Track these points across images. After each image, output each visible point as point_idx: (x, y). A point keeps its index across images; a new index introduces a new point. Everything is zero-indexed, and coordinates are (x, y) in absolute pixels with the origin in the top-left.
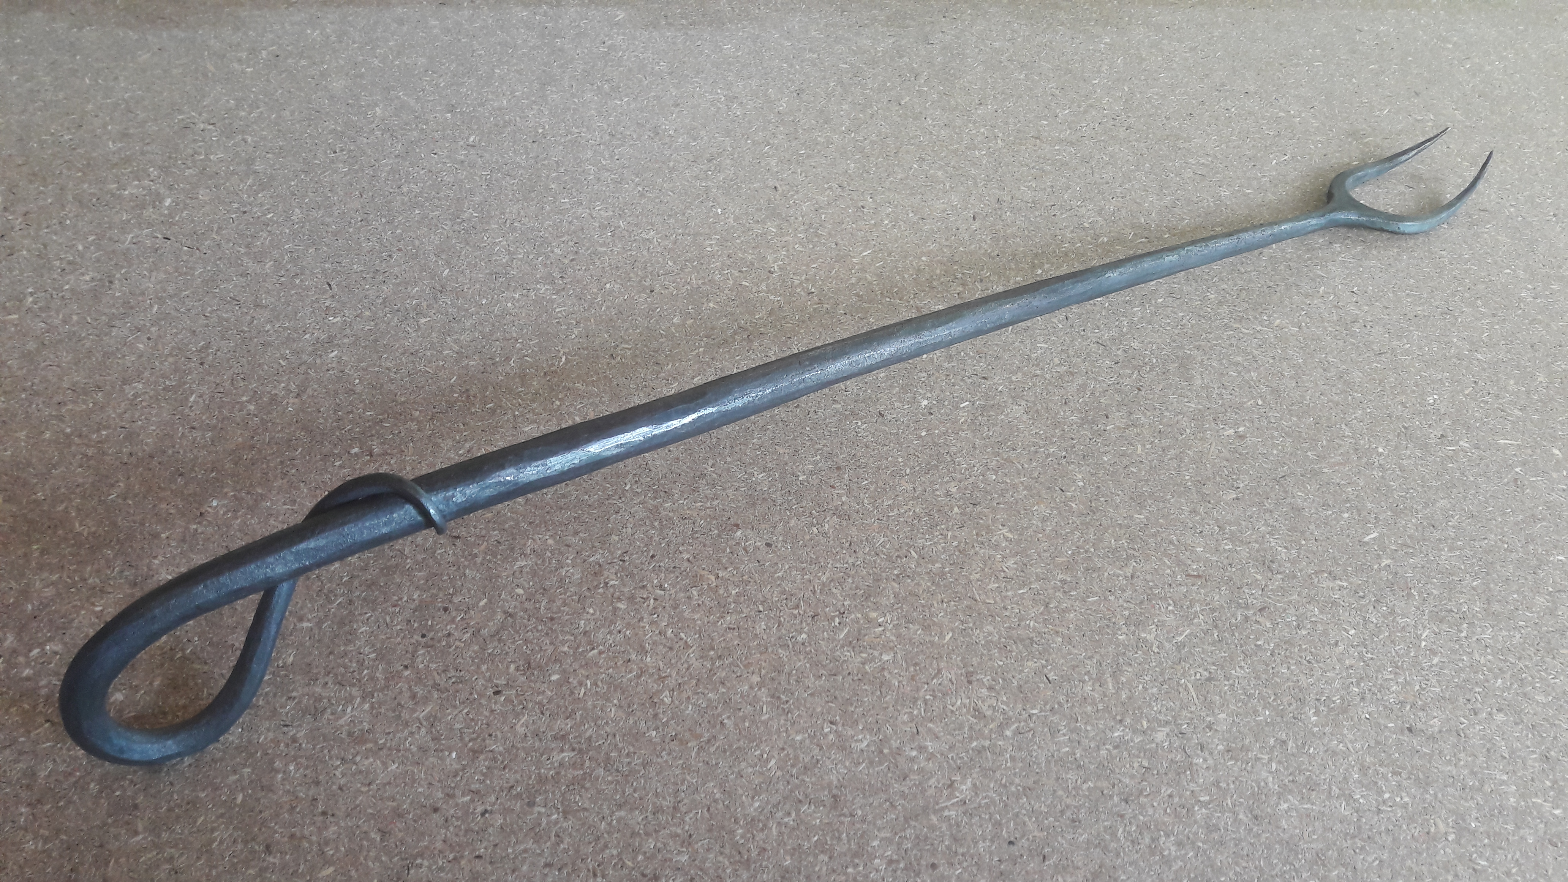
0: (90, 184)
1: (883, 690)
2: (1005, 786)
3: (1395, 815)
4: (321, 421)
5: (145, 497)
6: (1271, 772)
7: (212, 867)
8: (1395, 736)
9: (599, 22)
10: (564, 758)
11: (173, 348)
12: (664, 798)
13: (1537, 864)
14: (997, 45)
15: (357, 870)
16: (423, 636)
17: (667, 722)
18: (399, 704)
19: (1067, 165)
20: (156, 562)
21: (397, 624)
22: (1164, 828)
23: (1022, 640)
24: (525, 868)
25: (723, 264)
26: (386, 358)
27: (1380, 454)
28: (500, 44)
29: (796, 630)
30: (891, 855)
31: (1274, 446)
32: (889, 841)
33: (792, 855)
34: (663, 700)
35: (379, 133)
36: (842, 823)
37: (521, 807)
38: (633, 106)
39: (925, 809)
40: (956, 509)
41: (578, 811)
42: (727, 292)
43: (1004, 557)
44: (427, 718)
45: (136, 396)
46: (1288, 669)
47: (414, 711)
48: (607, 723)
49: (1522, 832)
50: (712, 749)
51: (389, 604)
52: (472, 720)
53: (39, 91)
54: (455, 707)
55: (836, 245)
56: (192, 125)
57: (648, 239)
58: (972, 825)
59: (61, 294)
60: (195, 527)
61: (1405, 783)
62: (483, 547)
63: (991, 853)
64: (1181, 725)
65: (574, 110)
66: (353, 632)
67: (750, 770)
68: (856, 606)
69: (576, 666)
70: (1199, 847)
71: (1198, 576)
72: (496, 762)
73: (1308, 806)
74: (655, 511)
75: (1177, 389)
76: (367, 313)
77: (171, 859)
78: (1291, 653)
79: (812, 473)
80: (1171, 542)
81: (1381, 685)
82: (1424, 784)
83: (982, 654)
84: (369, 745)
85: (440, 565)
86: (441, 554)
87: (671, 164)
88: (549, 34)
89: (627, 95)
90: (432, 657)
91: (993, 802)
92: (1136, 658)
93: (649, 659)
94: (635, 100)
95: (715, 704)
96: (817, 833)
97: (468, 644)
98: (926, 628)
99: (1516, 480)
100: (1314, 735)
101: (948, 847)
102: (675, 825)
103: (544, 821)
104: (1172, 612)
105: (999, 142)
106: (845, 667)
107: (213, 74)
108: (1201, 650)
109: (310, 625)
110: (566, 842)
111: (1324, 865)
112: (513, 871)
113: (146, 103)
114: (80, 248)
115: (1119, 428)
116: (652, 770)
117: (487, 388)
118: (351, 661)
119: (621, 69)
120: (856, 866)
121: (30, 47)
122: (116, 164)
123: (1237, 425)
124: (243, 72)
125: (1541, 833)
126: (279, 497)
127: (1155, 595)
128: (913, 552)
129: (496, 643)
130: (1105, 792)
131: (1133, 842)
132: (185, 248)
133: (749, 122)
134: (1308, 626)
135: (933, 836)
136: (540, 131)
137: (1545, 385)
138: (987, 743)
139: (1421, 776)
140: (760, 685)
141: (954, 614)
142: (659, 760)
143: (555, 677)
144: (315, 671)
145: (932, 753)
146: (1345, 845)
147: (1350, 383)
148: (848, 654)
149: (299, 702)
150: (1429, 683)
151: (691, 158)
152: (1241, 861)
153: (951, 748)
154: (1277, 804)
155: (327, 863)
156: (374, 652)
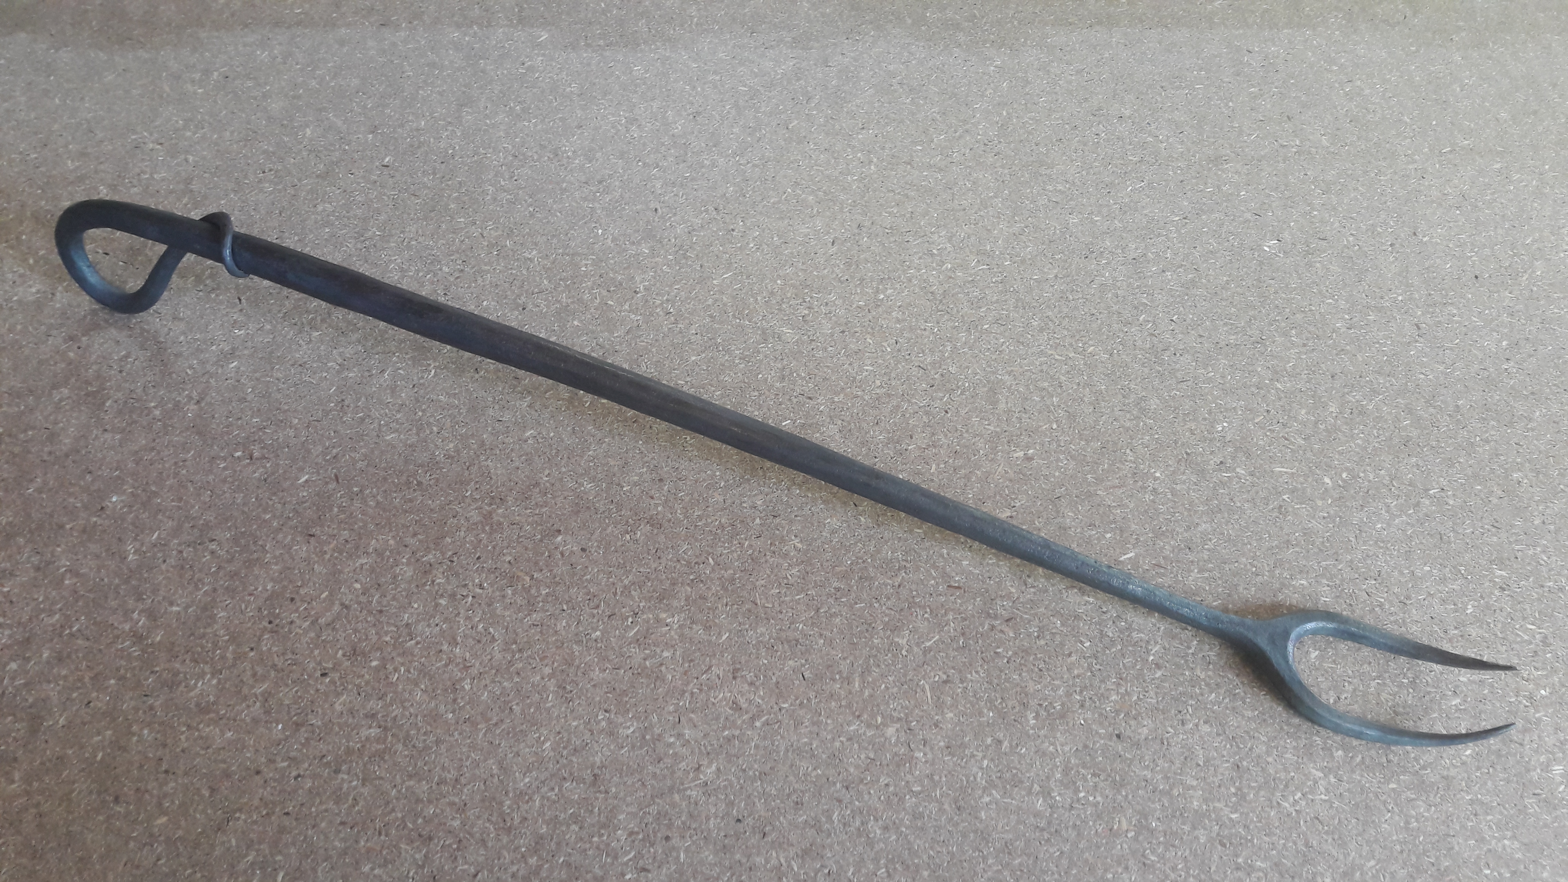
0: (47, 201)
1: (658, 683)
2: (744, 770)
3: (1085, 813)
4: (214, 426)
5: (57, 492)
6: (981, 768)
7: (70, 812)
8: (1102, 742)
9: (523, 43)
10: (370, 734)
11: (98, 356)
12: (449, 772)
13: (1203, 862)
14: (891, 68)
15: (186, 820)
16: (270, 622)
17: (464, 706)
18: (242, 681)
19: (931, 191)
20: (59, 549)
21: (251, 611)
22: (874, 813)
23: (789, 642)
24: (323, 825)
25: (594, 283)
26: (278, 369)
27: (1156, 479)
28: (428, 65)
29: (592, 628)
30: (633, 828)
31: (1058, 468)
32: (634, 815)
33: (548, 825)
34: (463, 687)
35: (305, 153)
36: (597, 799)
37: (329, 773)
38: (539, 127)
39: (671, 789)
40: (758, 521)
41: (375, 779)
42: (592, 310)
43: (790, 565)
44: (262, 694)
45: (61, 400)
46: (1020, 675)
47: (253, 687)
48: (412, 705)
49: (1196, 832)
50: (498, 732)
51: (246, 593)
52: (300, 697)
53: (14, 110)
54: (287, 685)
55: (701, 266)
56: (142, 145)
57: (529, 259)
58: (708, 805)
59: (10, 305)
60: (95, 519)
61: (1102, 784)
62: (332, 546)
63: (719, 829)
64: (911, 722)
65: (485, 131)
66: (213, 617)
67: (527, 750)
68: (649, 607)
69: (394, 654)
70: (902, 832)
71: (959, 588)
72: (313, 734)
73: (1009, 800)
74: (488, 516)
75: (981, 411)
76: (269, 327)
77: (38, 805)
78: (1026, 661)
79: (636, 484)
80: (942, 556)
81: (1102, 695)
82: (1117, 786)
83: (751, 653)
84: (212, 715)
85: (294, 560)
86: (296, 550)
87: (564, 185)
88: (475, 56)
89: (536, 117)
90: (274, 642)
91: (731, 785)
92: (885, 660)
93: (458, 650)
94: (542, 121)
95: (508, 691)
96: (573, 807)
97: (306, 631)
98: (708, 628)
99: (1281, 507)
100: (1029, 737)
101: (684, 823)
102: (454, 795)
103: (345, 786)
104: (928, 619)
105: (872, 167)
106: (628, 662)
107: (168, 95)
108: (944, 655)
109: (178, 609)
110: (360, 805)
111: (1009, 854)
112: (314, 827)
113: (106, 122)
114: (31, 261)
115: (919, 448)
116: (443, 747)
117: (360, 398)
118: (207, 642)
119: (535, 90)
120: (602, 835)
121: (12, 68)
122: (72, 182)
123: (1028, 447)
124: (195, 93)
125: (1214, 835)
126: (169, 494)
127: (916, 603)
128: (710, 560)
129: (330, 632)
130: (830, 779)
131: (845, 824)
132: (121, 263)
133: (644, 144)
134: (1048, 637)
135: (673, 813)
136: (450, 152)
137: (1334, 415)
138: (737, 733)
139: (1118, 778)
140: (551, 676)
141: (735, 616)
142: (452, 739)
143: (374, 663)
144: (177, 649)
145: (688, 741)
146: (1033, 836)
147: (1145, 410)
148: (634, 650)
149: (160, 676)
150: (1147, 695)
151: (583, 179)
152: (936, 846)
153: (706, 735)
154: (980, 798)
155: (164, 813)
156: (227, 635)
